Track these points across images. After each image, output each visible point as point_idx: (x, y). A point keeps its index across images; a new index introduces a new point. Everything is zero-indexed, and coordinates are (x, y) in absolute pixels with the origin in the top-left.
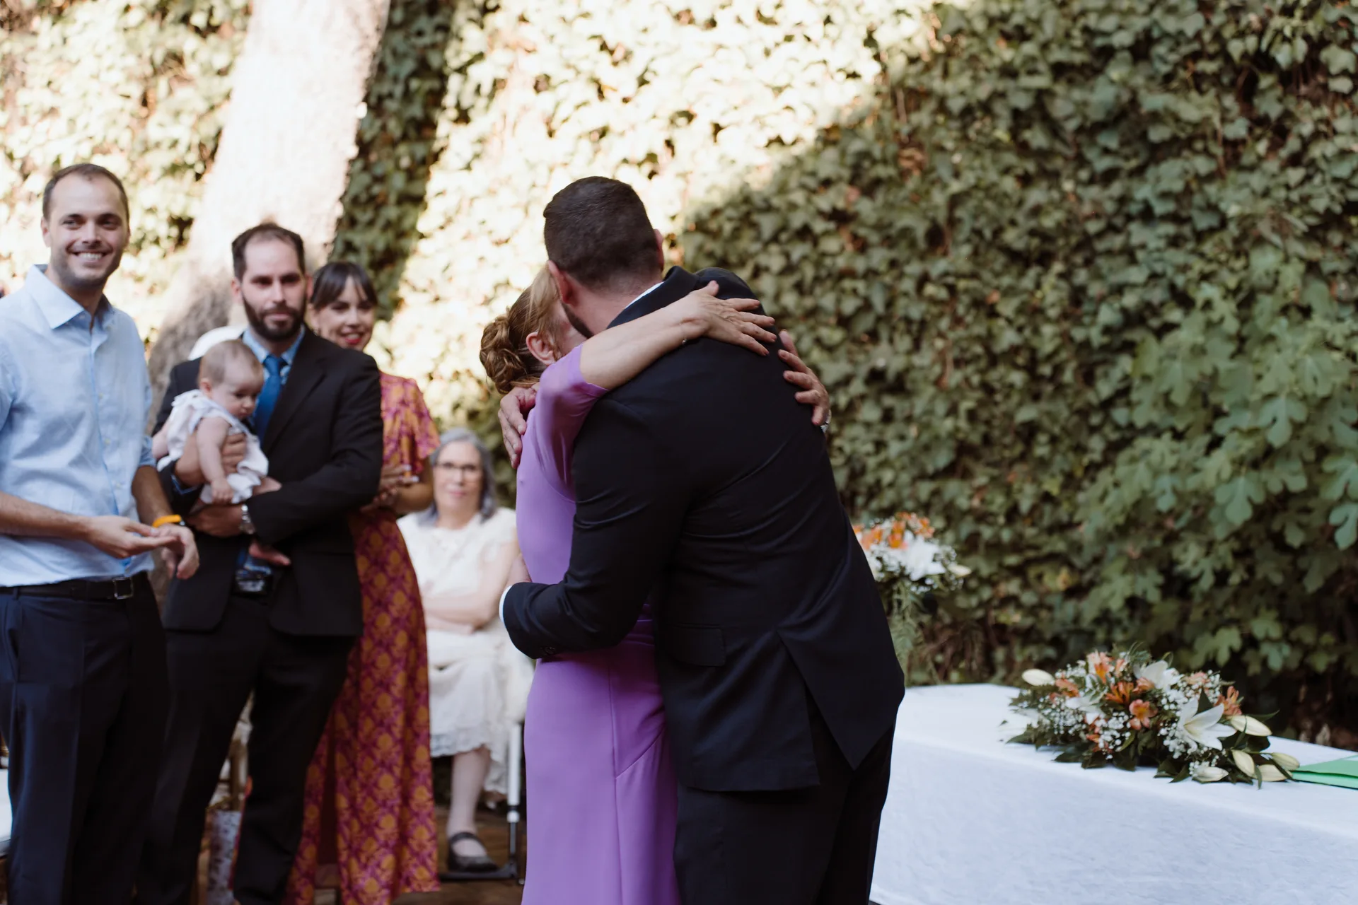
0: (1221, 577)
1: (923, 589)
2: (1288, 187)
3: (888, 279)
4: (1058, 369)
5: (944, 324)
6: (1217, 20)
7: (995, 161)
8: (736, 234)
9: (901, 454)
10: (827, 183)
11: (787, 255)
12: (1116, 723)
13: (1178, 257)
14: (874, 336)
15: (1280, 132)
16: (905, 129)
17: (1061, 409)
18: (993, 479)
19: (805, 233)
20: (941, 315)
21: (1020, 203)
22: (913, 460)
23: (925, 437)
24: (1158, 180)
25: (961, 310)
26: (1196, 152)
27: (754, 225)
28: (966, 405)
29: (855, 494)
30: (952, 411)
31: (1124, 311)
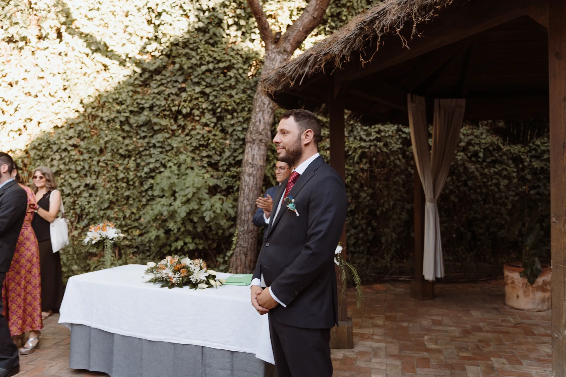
0: (179, 229)
1: (113, 241)
2: (187, 141)
3: (89, 161)
4: (134, 183)
5: (105, 172)
6: (169, 102)
7: (116, 133)
8: (46, 150)
9: (95, 204)
10: (71, 138)
11: (61, 156)
12: (177, 276)
13: (162, 156)
14: (86, 175)
15: (183, 128)
16: (92, 125)
17: (135, 192)
18: (119, 209)
19: (65, 150)
20: (104, 170)
21: (123, 143)
22: (98, 206)
23: (101, 200)
24: (157, 138)
25: (109, 169)
26: (165, 132)
27: (51, 148)
28: (111, 192)
29: (82, 215)
30: (108, 193)
31: (150, 169)
